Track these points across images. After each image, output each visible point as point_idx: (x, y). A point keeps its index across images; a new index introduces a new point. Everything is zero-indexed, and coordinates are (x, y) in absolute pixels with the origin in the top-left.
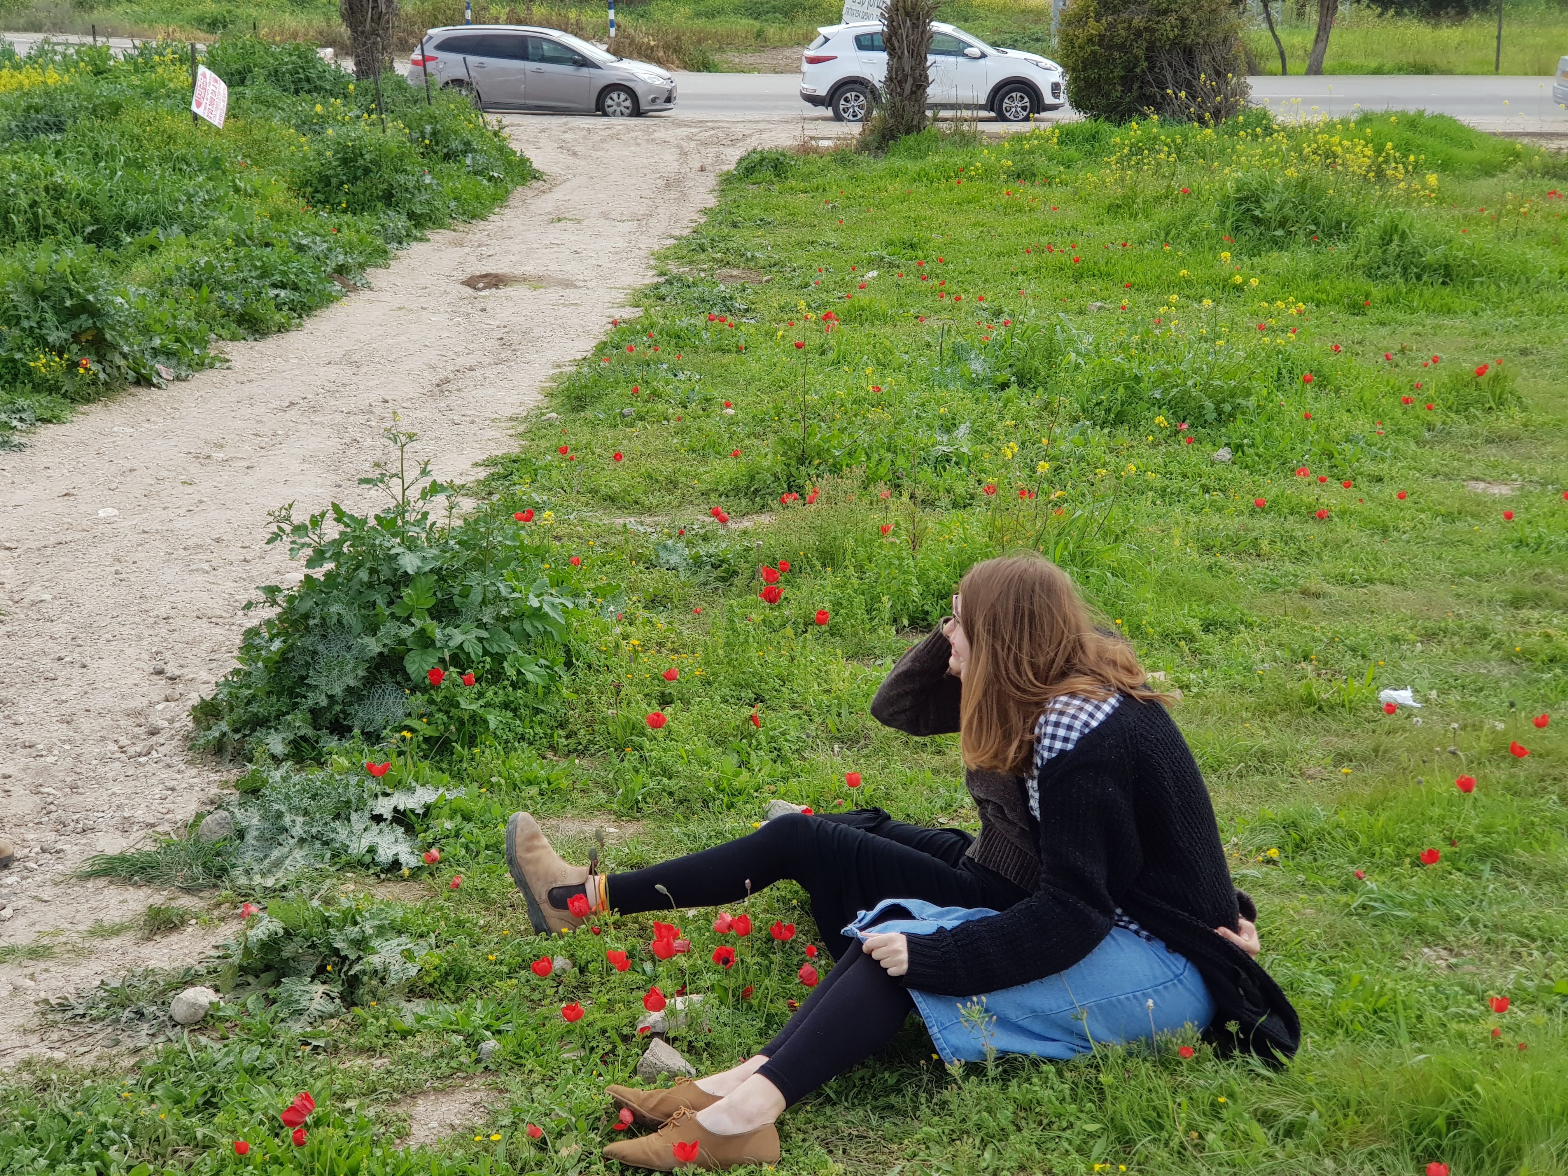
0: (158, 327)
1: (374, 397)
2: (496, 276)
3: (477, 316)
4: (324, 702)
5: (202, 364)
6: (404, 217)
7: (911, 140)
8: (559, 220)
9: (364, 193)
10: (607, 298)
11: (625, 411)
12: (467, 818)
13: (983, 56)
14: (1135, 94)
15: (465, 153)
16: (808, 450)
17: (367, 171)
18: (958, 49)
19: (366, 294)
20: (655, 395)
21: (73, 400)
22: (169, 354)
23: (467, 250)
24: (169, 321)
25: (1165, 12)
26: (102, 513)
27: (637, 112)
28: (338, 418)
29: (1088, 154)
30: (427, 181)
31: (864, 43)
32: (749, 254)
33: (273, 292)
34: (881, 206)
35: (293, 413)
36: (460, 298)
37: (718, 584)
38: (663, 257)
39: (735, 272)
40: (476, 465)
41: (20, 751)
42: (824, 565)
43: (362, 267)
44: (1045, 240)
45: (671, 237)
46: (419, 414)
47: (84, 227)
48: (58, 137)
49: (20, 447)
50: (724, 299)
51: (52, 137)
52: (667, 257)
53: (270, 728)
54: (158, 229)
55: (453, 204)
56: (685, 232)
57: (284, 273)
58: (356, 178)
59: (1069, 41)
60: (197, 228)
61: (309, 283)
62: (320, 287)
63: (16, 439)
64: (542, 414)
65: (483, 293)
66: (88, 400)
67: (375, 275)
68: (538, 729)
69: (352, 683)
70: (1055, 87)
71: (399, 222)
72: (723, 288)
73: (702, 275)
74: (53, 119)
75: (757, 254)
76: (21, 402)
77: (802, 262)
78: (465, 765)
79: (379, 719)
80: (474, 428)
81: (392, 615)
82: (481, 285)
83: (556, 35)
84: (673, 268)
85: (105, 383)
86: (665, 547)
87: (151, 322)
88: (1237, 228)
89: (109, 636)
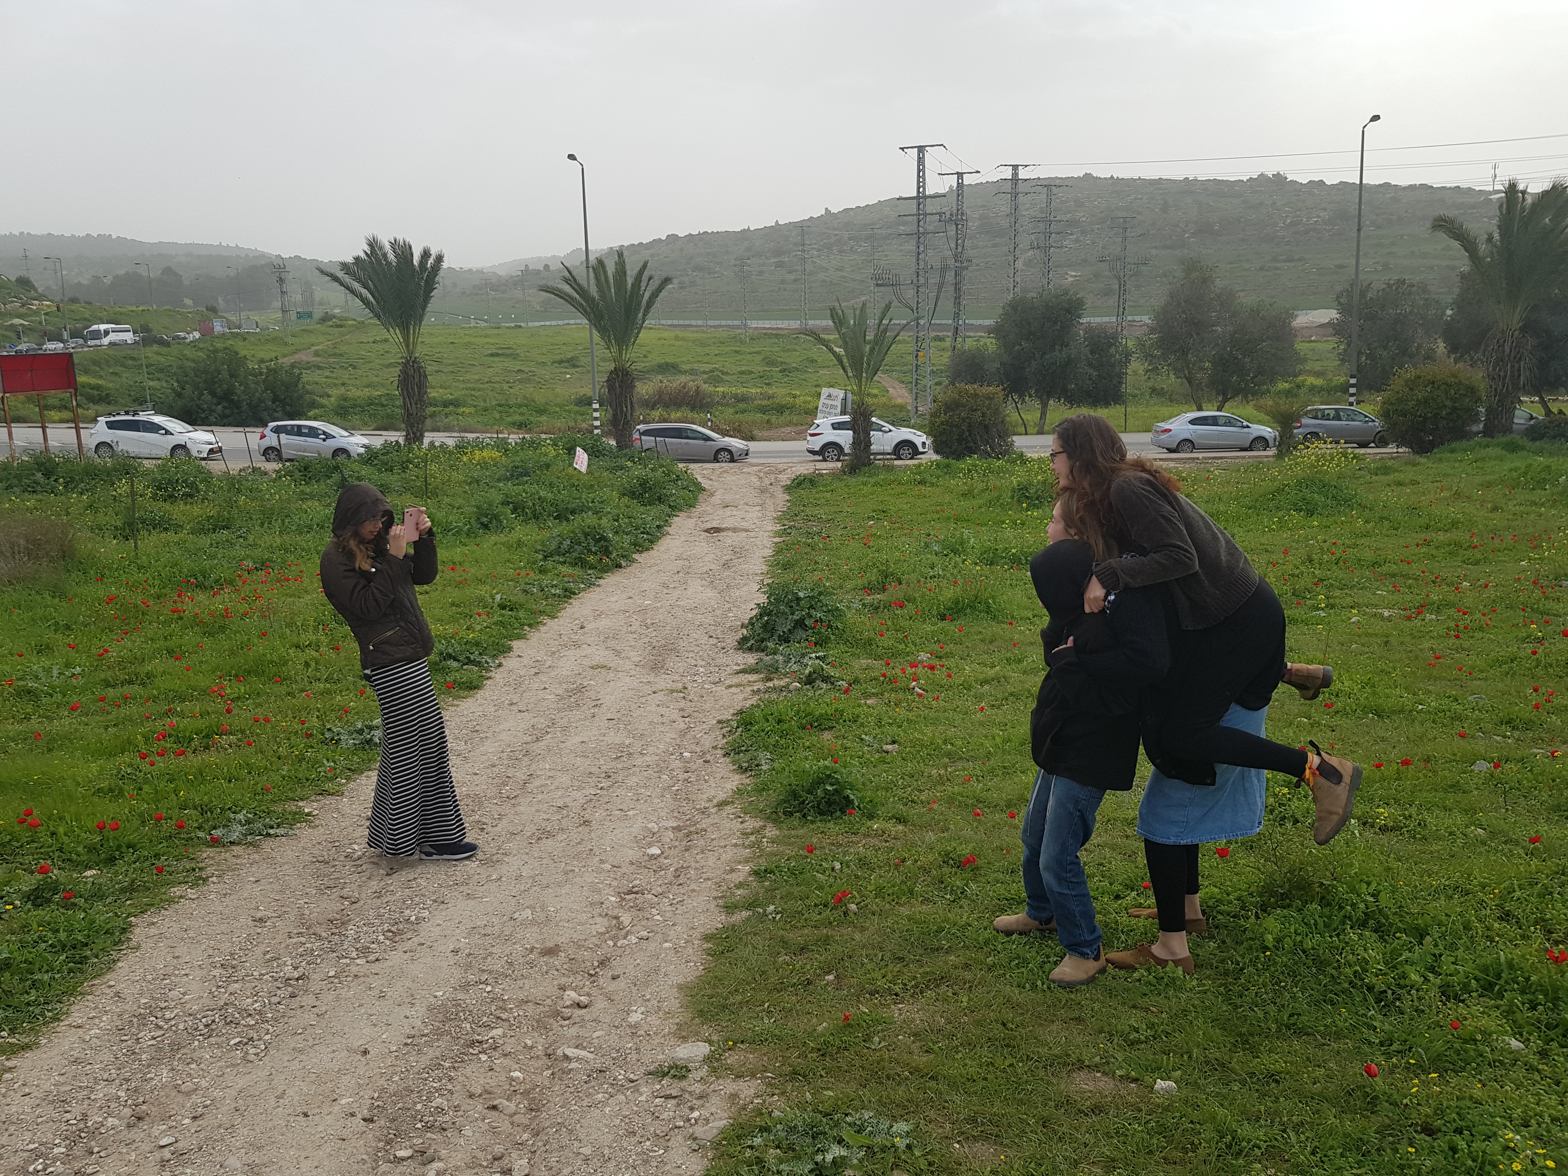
0: (620, 547)
2: (716, 528)
3: (718, 543)
5: (632, 561)
6: (669, 507)
7: (867, 469)
8: (725, 506)
9: (651, 498)
10: (766, 535)
13: (890, 431)
14: (964, 446)
15: (678, 480)
18: (880, 429)
19: (669, 537)
21: (606, 571)
22: (624, 557)
23: (696, 519)
25: (975, 410)
26: (646, 602)
27: (732, 460)
29: (946, 473)
31: (836, 426)
33: (642, 536)
34: (864, 496)
36: (707, 537)
38: (780, 519)
43: (663, 526)
44: (938, 508)
45: (778, 511)
55: (682, 502)
56: (783, 509)
59: (932, 424)
61: (651, 532)
62: (656, 534)
64: (773, 571)
65: (715, 534)
67: (669, 530)
68: (844, 641)
69: (789, 628)
70: (924, 443)
71: (666, 509)
73: (800, 525)
75: (820, 516)
81: (799, 609)
82: (712, 532)
83: (694, 427)
84: (787, 523)
85: (611, 566)
88: (1019, 501)
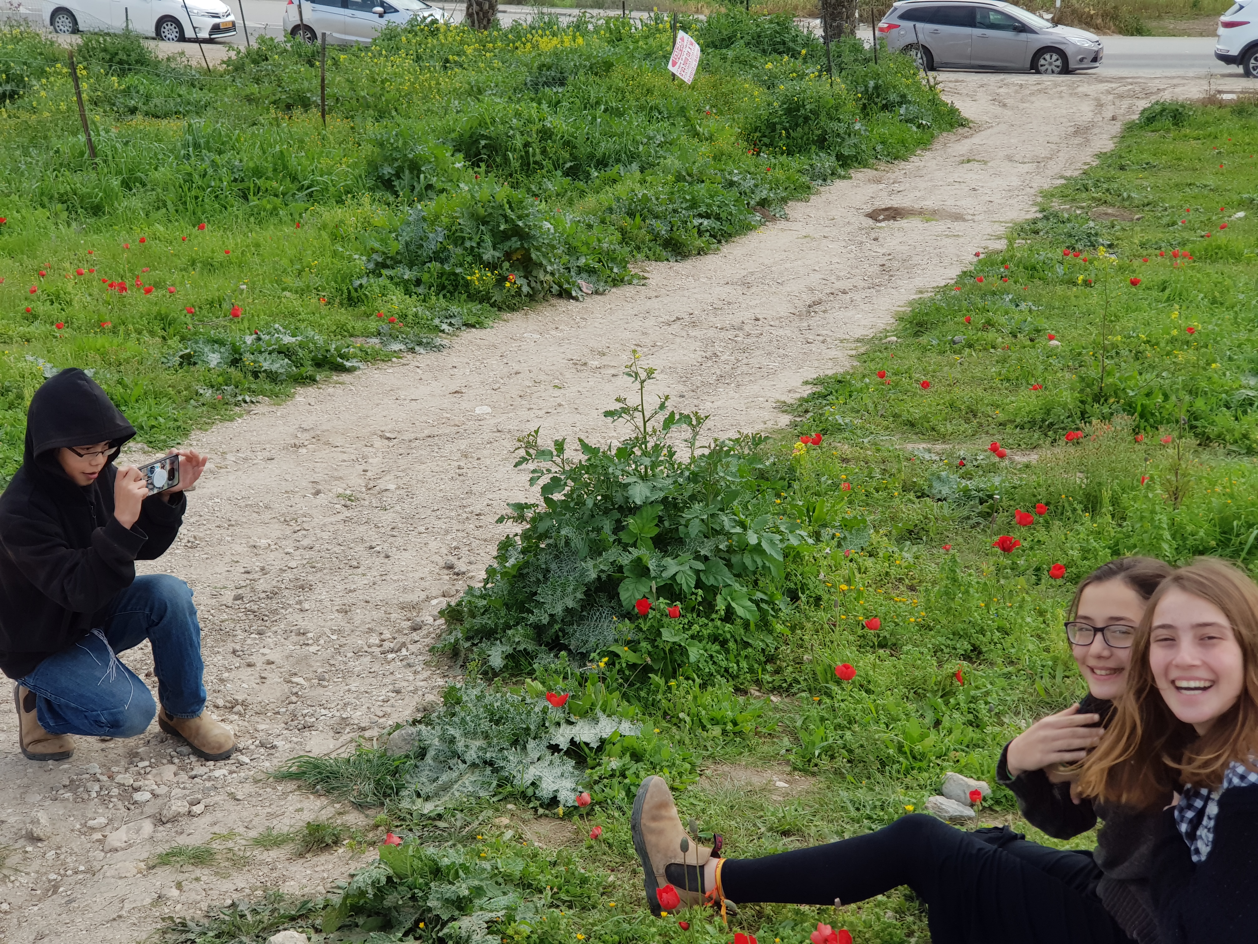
0: (584, 249)
1: (748, 315)
2: (896, 209)
3: (868, 245)
4: (545, 620)
5: (622, 281)
6: (833, 158)
8: (969, 161)
9: (802, 138)
10: (989, 231)
11: (956, 338)
12: (637, 757)
15: (900, 104)
16: (1105, 389)
17: (806, 119)
19: (782, 224)
20: (989, 324)
21: (500, 309)
22: (591, 271)
23: (881, 186)
24: (595, 244)
26: (478, 411)
27: (1066, 70)
28: (711, 333)
30: (857, 128)
32: (1125, 195)
33: (697, 222)
35: (676, 327)
36: (861, 229)
37: (980, 520)
38: (1048, 195)
39: (1110, 211)
40: (806, 383)
41: (294, 638)
42: (1086, 509)
43: (784, 200)
45: (1062, 177)
46: (781, 332)
47: (565, 163)
48: (560, 90)
49: (439, 348)
50: (1089, 235)
51: (555, 90)
52: (1053, 196)
53: (496, 639)
54: (620, 166)
55: (879, 147)
56: (1076, 173)
57: (709, 206)
58: (797, 125)
60: (652, 165)
61: (731, 214)
62: (742, 217)
63: (438, 341)
64: (886, 337)
65: (883, 224)
66: (512, 309)
67: (795, 209)
68: (744, 664)
69: (571, 604)
71: (827, 162)
72: (1092, 224)
73: (1078, 212)
74: (559, 75)
75: (1133, 195)
76: (454, 309)
77: (1174, 203)
78: (659, 697)
79: (592, 640)
80: (823, 347)
81: (619, 541)
82: (882, 217)
83: (1001, 5)
84: (1056, 205)
85: (528, 295)
86: (939, 478)
87: (580, 244)
89: (422, 529)
